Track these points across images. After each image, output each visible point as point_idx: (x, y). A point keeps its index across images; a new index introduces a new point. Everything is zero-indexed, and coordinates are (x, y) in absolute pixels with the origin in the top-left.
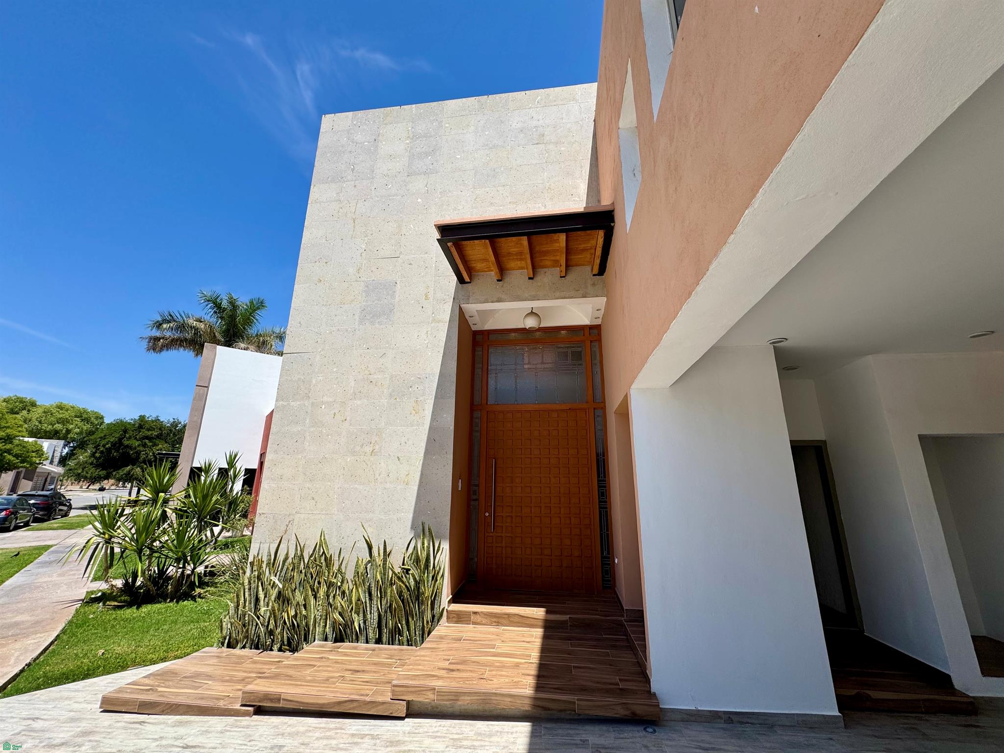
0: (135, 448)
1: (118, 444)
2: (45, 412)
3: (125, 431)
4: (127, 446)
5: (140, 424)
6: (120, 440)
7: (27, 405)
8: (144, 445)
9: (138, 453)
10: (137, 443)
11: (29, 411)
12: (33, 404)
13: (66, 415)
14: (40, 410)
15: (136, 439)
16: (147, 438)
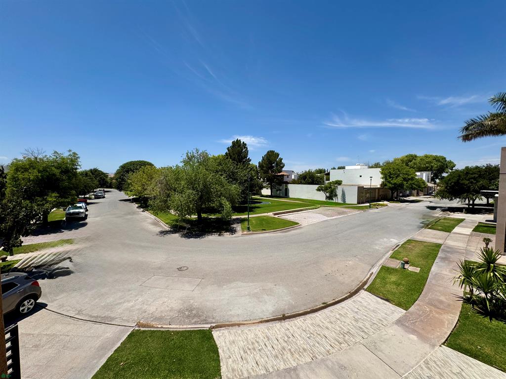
0: (467, 185)
1: (457, 183)
2: (421, 160)
3: (459, 176)
4: (462, 184)
5: (467, 172)
6: (458, 180)
7: (414, 157)
8: (472, 183)
9: (469, 187)
10: (467, 182)
11: (415, 160)
12: (416, 156)
13: (429, 160)
14: (419, 159)
15: (466, 180)
16: (472, 178)
